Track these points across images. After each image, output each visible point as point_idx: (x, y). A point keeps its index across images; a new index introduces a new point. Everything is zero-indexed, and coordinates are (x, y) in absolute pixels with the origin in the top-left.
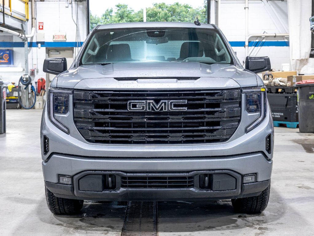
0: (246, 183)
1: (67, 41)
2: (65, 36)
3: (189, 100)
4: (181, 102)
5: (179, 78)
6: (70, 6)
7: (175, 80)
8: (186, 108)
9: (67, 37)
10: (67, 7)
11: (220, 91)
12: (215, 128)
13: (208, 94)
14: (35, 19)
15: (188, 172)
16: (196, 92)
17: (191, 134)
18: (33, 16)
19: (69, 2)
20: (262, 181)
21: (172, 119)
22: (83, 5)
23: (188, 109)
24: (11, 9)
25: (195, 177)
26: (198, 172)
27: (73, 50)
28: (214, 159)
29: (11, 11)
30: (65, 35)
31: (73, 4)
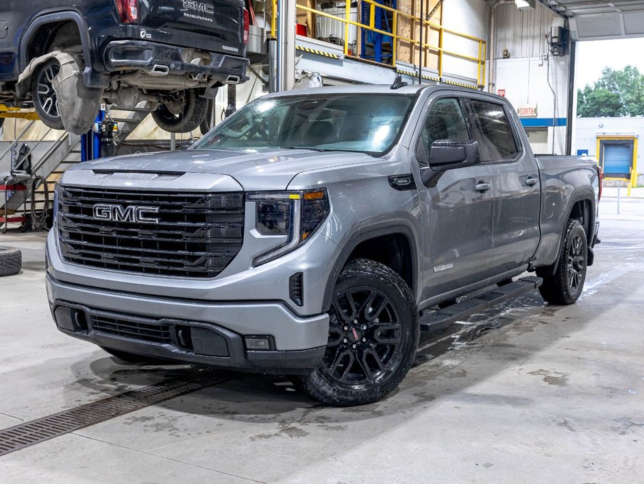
0: (251, 350)
1: (538, 117)
2: (536, 110)
3: (162, 207)
4: (150, 209)
5: (161, 173)
6: (546, 63)
7: (156, 175)
8: (157, 220)
9: (538, 112)
10: (542, 65)
11: (203, 195)
12: (197, 253)
13: (190, 199)
14: (493, 86)
15: (158, 318)
16: (171, 195)
17: (166, 260)
18: (491, 81)
19: (543, 58)
20: (286, 351)
21: (142, 235)
22: (565, 61)
23: (160, 221)
24: (440, 72)
25: (170, 328)
26: (168, 320)
27: (547, 131)
28: (191, 303)
29: (439, 75)
30: (534, 107)
31: (550, 61)
